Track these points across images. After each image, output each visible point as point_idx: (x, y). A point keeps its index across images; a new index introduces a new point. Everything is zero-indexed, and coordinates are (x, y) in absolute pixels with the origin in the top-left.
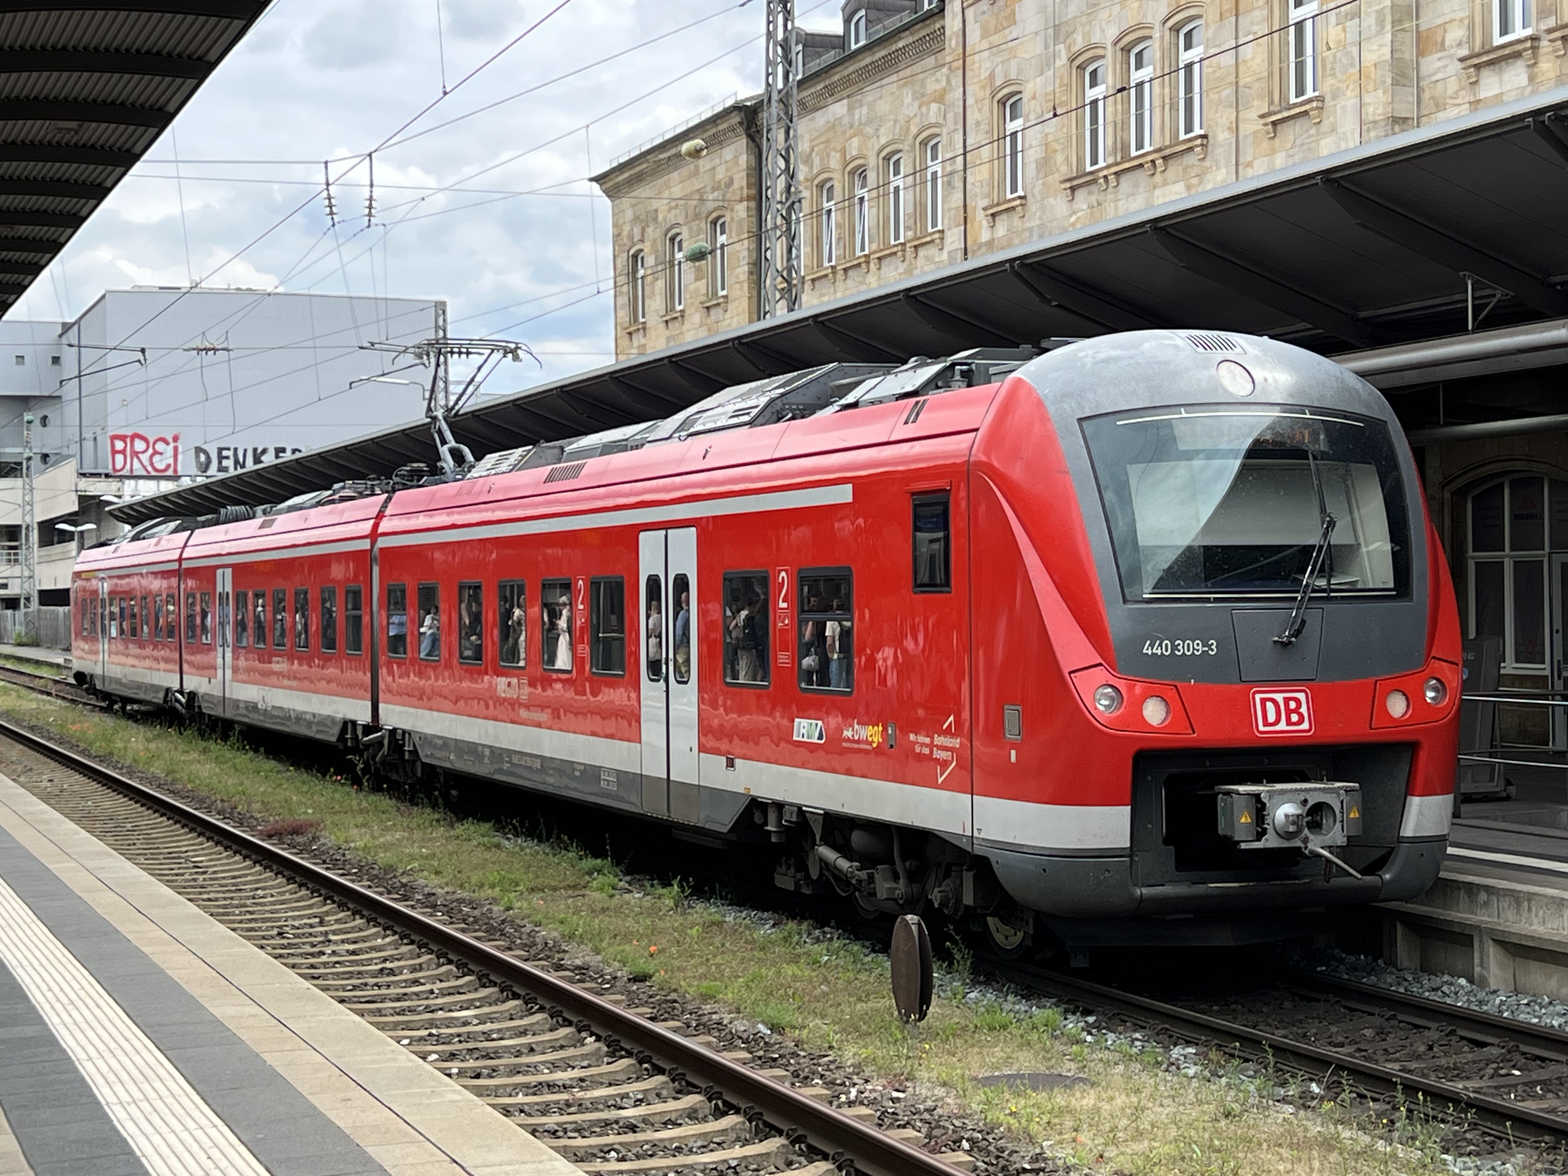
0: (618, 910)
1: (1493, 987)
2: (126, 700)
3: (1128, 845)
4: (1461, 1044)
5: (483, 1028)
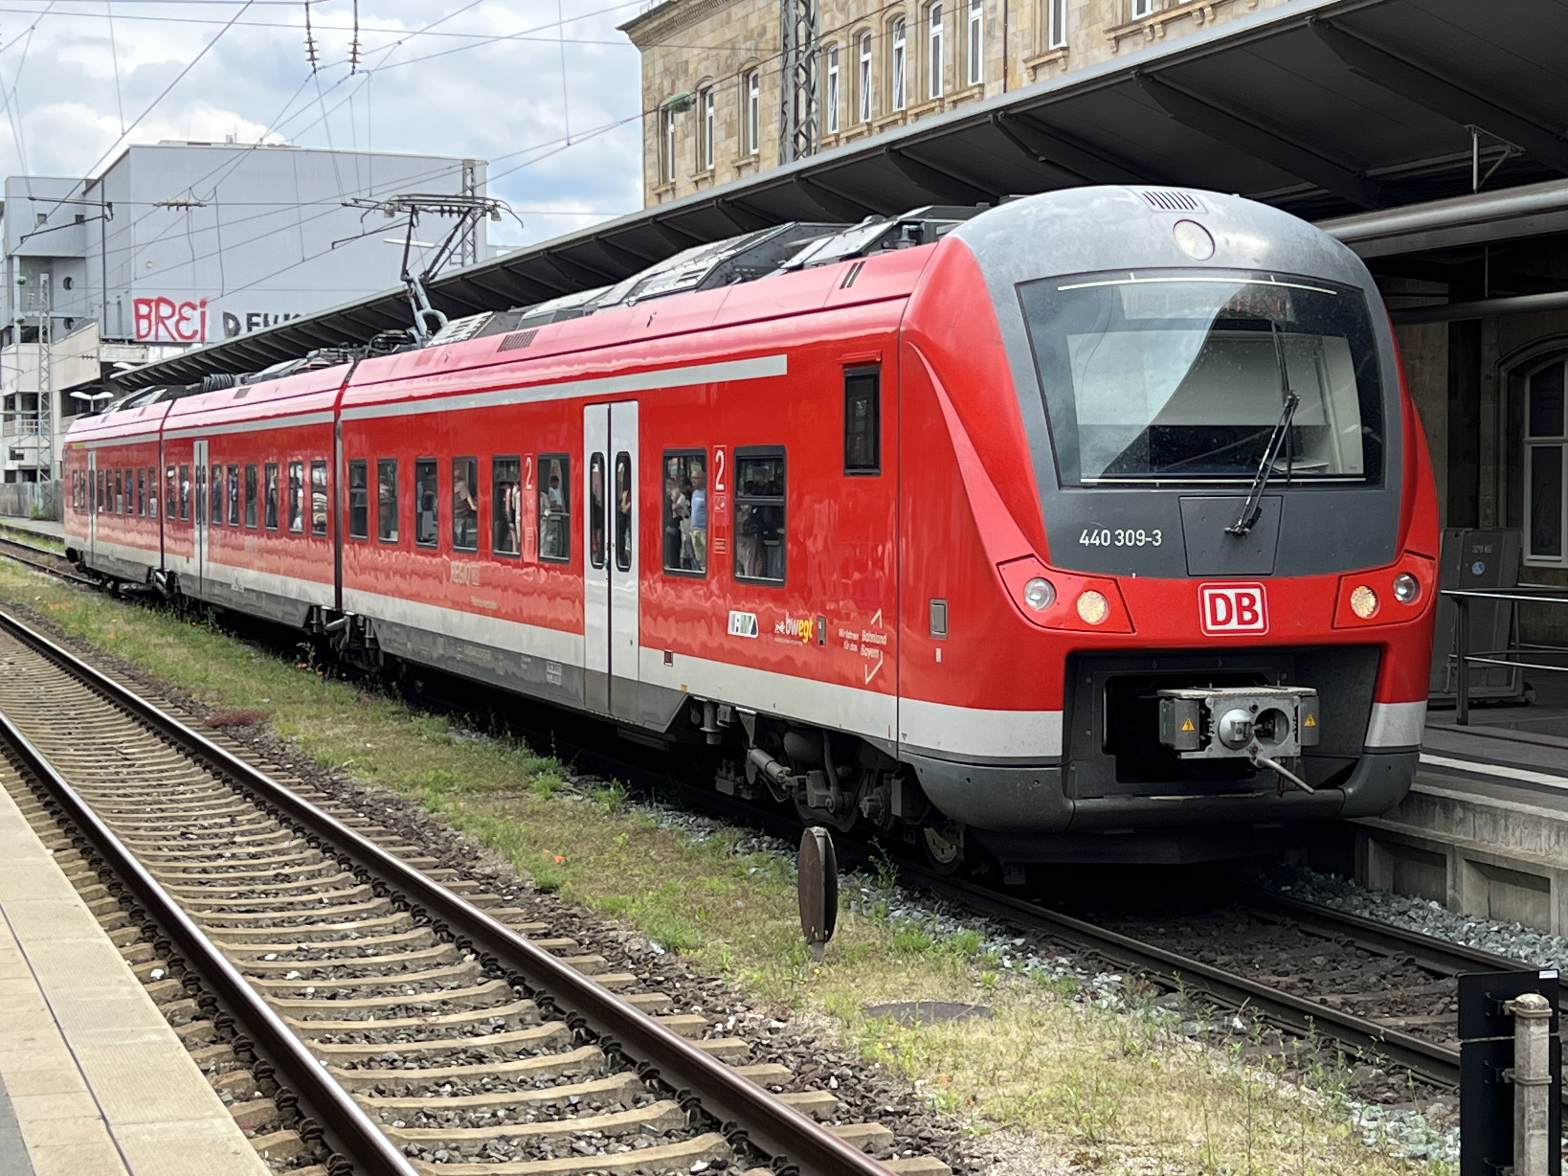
0: (550, 813)
1: (1466, 911)
2: (118, 580)
3: (1059, 753)
4: (1418, 974)
5: (361, 942)
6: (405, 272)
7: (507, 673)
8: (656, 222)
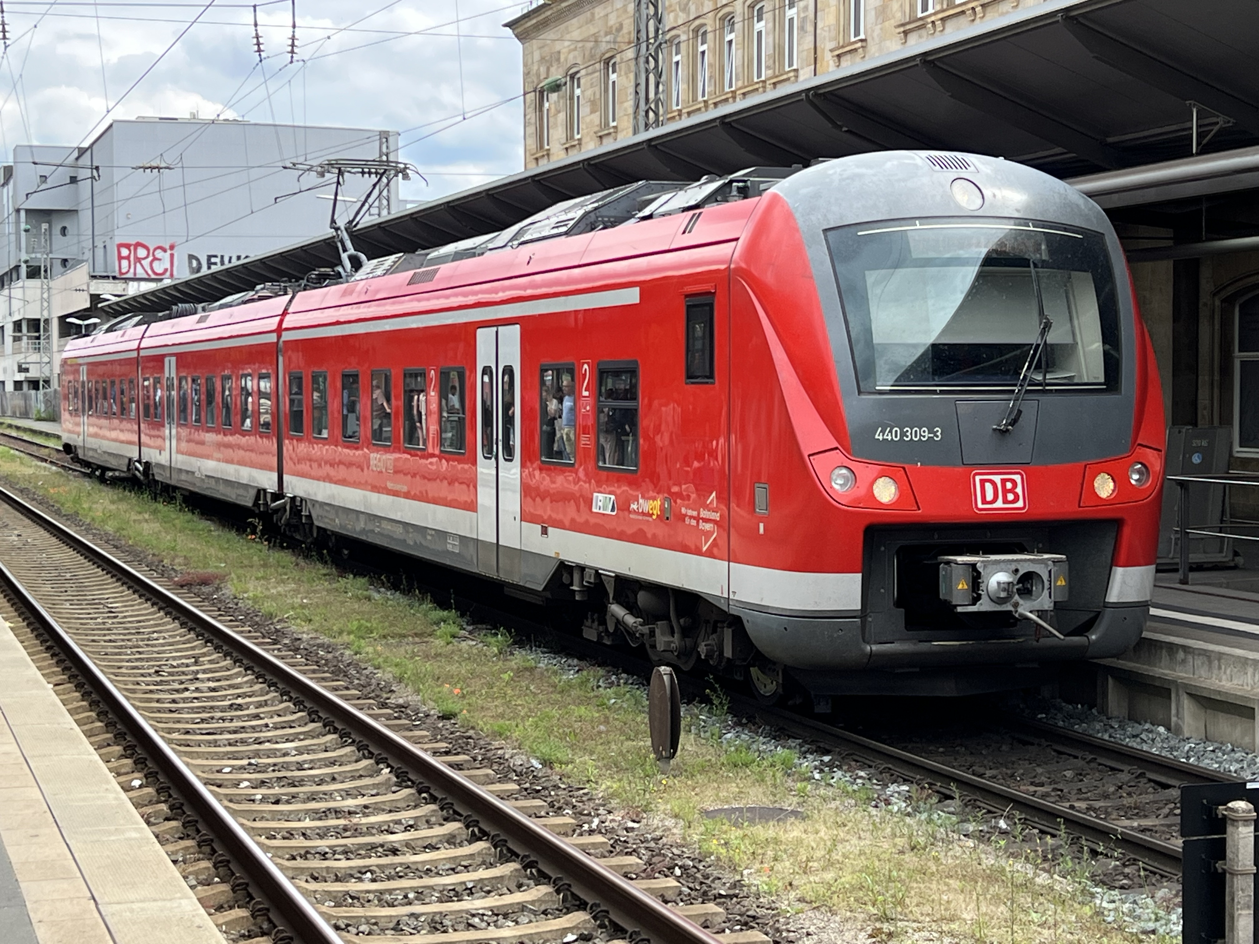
0: (449, 655)
1: (1187, 735)
2: (104, 469)
3: (859, 608)
4: (1148, 785)
5: (299, 758)
6: (333, 221)
7: (416, 543)
8: (534, 181)
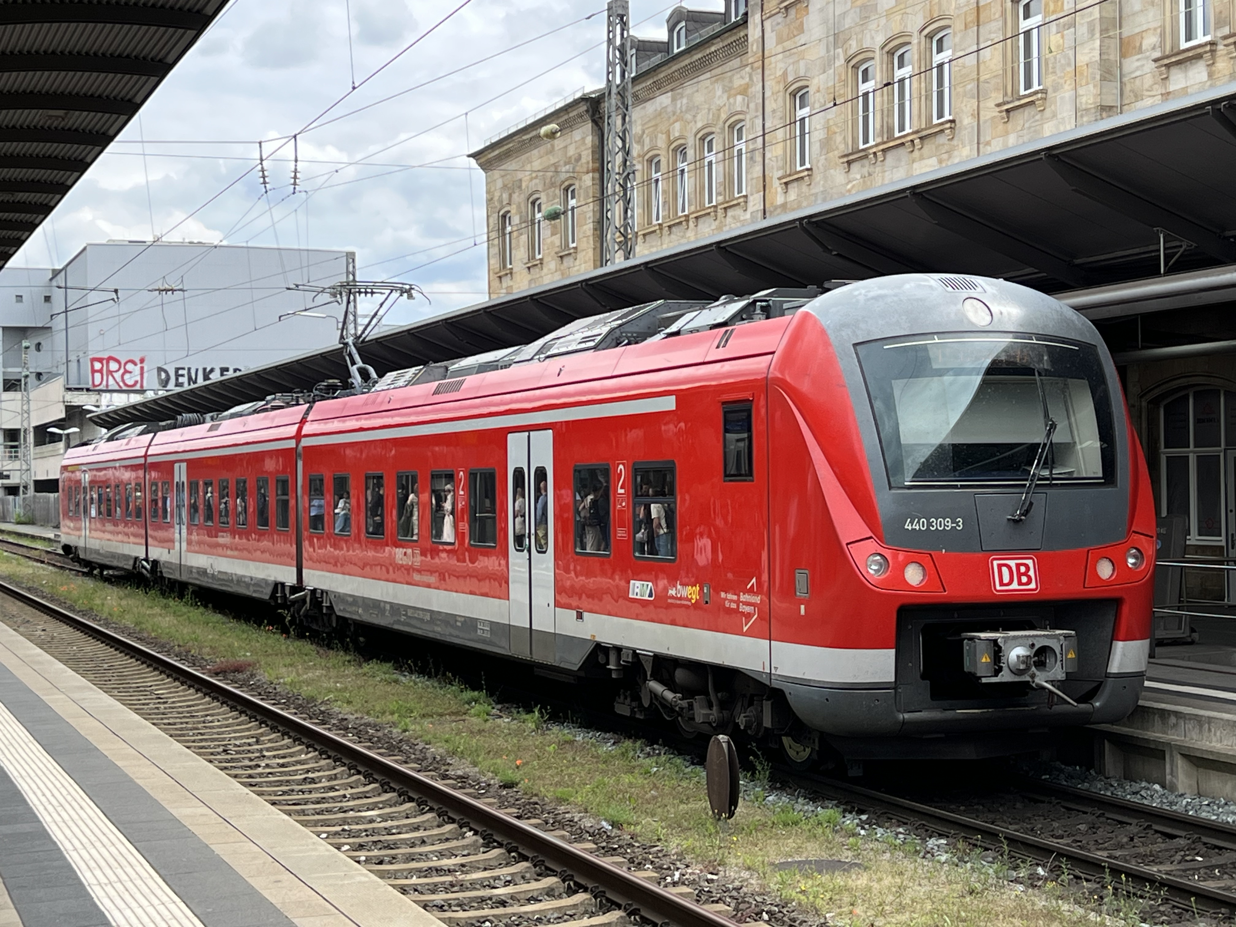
0: (492, 731)
1: (1181, 792)
2: (103, 567)
3: (893, 680)
4: (1156, 836)
5: (385, 825)
6: (342, 337)
8: (533, 299)
